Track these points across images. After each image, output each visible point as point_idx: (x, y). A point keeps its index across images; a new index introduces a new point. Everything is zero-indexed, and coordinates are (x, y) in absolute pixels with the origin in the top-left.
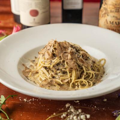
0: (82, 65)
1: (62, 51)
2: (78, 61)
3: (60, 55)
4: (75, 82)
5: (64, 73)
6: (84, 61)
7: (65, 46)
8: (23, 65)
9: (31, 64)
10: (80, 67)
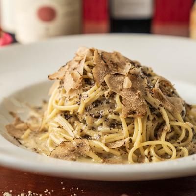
0: (161, 105)
1: (108, 71)
2: (150, 95)
3: (102, 81)
4: (140, 146)
5: (114, 125)
6: (165, 96)
7: (116, 60)
8: (12, 113)
9: (33, 113)
10: (156, 112)
